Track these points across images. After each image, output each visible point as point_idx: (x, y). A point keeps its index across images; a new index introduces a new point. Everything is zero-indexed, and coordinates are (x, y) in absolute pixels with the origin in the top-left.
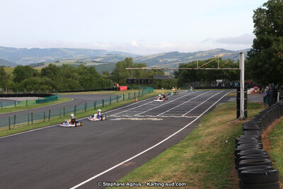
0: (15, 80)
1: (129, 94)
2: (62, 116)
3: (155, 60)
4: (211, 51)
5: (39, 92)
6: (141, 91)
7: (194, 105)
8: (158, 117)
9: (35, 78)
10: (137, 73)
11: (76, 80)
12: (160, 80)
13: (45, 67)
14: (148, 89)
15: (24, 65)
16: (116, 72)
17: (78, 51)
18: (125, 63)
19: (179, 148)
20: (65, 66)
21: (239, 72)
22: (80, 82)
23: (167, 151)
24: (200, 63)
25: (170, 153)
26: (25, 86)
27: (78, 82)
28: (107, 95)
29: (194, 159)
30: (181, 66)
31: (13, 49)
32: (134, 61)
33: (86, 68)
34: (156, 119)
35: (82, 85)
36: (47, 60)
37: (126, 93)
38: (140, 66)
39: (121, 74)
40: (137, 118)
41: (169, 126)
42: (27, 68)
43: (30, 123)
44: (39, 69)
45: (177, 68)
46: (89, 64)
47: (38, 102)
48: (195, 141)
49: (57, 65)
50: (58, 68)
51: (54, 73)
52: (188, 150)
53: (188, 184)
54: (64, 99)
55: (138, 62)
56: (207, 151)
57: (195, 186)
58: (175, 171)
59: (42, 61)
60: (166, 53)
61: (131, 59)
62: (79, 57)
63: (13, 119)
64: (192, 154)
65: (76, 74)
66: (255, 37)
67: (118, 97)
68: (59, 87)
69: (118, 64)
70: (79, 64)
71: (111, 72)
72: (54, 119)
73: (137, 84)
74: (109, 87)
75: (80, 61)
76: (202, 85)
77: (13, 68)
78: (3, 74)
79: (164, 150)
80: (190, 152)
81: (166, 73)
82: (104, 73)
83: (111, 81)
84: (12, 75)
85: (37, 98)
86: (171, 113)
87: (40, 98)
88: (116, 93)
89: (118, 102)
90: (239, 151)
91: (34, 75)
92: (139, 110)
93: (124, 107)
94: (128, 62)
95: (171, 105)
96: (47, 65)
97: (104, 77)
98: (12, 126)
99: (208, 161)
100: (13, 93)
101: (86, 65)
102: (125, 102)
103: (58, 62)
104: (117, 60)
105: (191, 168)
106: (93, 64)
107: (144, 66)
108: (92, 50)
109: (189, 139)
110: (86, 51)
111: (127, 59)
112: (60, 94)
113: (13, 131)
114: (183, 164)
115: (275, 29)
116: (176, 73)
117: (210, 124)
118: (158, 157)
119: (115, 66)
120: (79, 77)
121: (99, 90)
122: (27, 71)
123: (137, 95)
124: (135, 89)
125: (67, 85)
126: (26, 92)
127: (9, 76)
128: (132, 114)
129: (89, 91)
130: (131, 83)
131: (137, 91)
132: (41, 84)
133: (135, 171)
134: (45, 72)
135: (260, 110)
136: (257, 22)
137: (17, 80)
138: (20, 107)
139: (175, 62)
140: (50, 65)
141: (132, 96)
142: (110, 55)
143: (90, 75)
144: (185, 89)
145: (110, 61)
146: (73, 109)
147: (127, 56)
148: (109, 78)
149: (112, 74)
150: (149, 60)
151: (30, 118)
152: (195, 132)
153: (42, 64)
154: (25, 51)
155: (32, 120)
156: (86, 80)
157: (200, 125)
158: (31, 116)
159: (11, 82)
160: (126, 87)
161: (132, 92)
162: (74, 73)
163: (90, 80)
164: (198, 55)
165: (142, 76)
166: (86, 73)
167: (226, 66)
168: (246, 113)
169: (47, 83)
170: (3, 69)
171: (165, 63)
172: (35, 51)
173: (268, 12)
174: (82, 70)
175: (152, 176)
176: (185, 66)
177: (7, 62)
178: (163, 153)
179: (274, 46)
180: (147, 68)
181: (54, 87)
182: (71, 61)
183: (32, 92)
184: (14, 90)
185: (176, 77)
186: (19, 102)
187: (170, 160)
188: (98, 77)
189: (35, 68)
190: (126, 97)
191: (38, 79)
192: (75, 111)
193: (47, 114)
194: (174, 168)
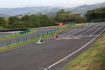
0: (9, 24)
1: (64, 27)
2: (32, 39)
3: (76, 9)
4: (103, 3)
5: (21, 28)
6: (69, 25)
7: (95, 30)
8: (78, 37)
9: (19, 22)
10: (67, 16)
11: (38, 21)
12: (78, 19)
13: (23, 16)
14: (73, 24)
15: (13, 16)
16: (57, 17)
17: (38, 8)
18: (61, 12)
19: (89, 51)
20: (32, 15)
22: (40, 22)
23: (83, 53)
24: (97, 10)
25: (85, 54)
26: (14, 26)
27: (39, 22)
28: (53, 28)
29: (96, 56)
30: (88, 12)
31: (7, 9)
32: (65, 11)
33: (42, 16)
34: (77, 38)
35: (41, 24)
36: (24, 13)
37: (62, 26)
38: (68, 13)
39: (59, 17)
40: (68, 38)
41: (84, 41)
42: (15, 18)
43: (18, 43)
44: (20, 17)
45: (86, 13)
46: (44, 14)
47: (21, 33)
48: (96, 48)
49: (29, 15)
50: (30, 17)
51: (28, 19)
52: (93, 52)
53: (94, 68)
54: (33, 31)
55: (67, 11)
56: (102, 52)
57: (97, 69)
58: (87, 62)
59: (21, 14)
60: (81, 6)
61: (64, 10)
62: (39, 10)
63: (9, 42)
64: (96, 54)
67: (58, 29)
68: (30, 25)
69: (58, 13)
70: (39, 14)
71: (54, 17)
72: (29, 41)
73: (67, 22)
74: (54, 24)
75: (39, 13)
76: (99, 20)
77: (8, 18)
78: (4, 21)
79: (82, 53)
80: (94, 53)
81: (81, 16)
82: (51, 17)
83: (55, 21)
84: (8, 21)
85: (20, 31)
86: (84, 34)
87: (22, 31)
88: (58, 27)
89: (58, 31)
92: (69, 34)
93: (61, 33)
95: (84, 31)
96: (24, 15)
97: (51, 20)
98: (9, 46)
99: (103, 57)
100: (9, 30)
101: (43, 14)
102: (62, 31)
103: (29, 13)
104: (57, 11)
105: (95, 61)
106: (46, 13)
107: (70, 13)
108: (44, 7)
109: (93, 47)
110: (42, 7)
111: (62, 10)
112: (31, 29)
113: (10, 48)
114: (91, 59)
116: (86, 15)
117: (104, 39)
118: (79, 56)
119: (56, 14)
120: (40, 20)
121: (49, 26)
122: (15, 19)
123: (67, 27)
124: (66, 24)
125: (34, 24)
126: (15, 29)
127: (6, 22)
128: (66, 36)
129: (45, 26)
130: (64, 22)
131: (67, 25)
132: (22, 24)
133: (68, 63)
134: (23, 19)
137: (10, 23)
138: (12, 36)
139: (85, 10)
140: (25, 15)
141: (65, 27)
142: (54, 9)
143: (44, 19)
144: (91, 23)
145: (54, 12)
146: (37, 36)
147: (62, 9)
148: (54, 20)
149: (55, 18)
150: (72, 9)
151: (17, 41)
152: (96, 43)
153: (22, 15)
154: (13, 10)
155: (18, 42)
156: (43, 21)
157: (99, 39)
158: (18, 40)
159: (7, 25)
160: (62, 24)
161: (65, 25)
162: (37, 19)
163: (45, 21)
165: (69, 18)
166: (42, 18)
169: (24, 24)
170: (3, 19)
171: (81, 10)
172: (18, 9)
174: (40, 17)
175: (76, 66)
176: (90, 11)
177: (5, 15)
178: (81, 54)
180: (71, 14)
181: (28, 26)
182: (35, 13)
183: (18, 29)
184: (9, 28)
185: (86, 17)
186: (12, 34)
187: (85, 57)
188: (48, 19)
189: (18, 17)
190: (62, 28)
191: (20, 22)
192: (38, 36)
193: (25, 38)
194: (87, 61)
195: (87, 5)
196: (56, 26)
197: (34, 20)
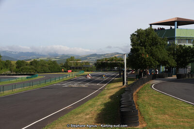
3: (86, 58)
5: (28, 73)
6: (78, 73)
8: (85, 85)
9: (27, 66)
10: (77, 64)
12: (88, 67)
14: (82, 72)
16: (66, 63)
19: (94, 100)
20: (41, 61)
21: (124, 63)
25: (90, 102)
26: (22, 70)
27: (48, 68)
28: (61, 74)
29: (101, 105)
31: (16, 52)
33: (52, 61)
35: (50, 70)
36: (33, 58)
37: (71, 74)
39: (69, 64)
40: (75, 85)
41: (91, 89)
42: (23, 62)
43: (23, 88)
44: (29, 62)
47: (27, 78)
48: (103, 97)
50: (38, 61)
51: (36, 64)
52: (99, 101)
54: (39, 77)
55: (77, 59)
56: (107, 101)
59: (30, 58)
60: (91, 55)
61: (74, 57)
62: (49, 56)
63: (14, 86)
64: (101, 103)
65: (47, 65)
66: (131, 47)
67: (66, 76)
68: (38, 71)
69: (67, 60)
70: (49, 60)
71: (64, 63)
72: (35, 86)
75: (49, 58)
76: (108, 70)
77: (16, 61)
78: (11, 64)
81: (91, 64)
82: (61, 64)
84: (15, 65)
85: (27, 76)
87: (29, 76)
88: (66, 73)
89: (66, 78)
90: (121, 101)
94: (72, 58)
96: (32, 60)
97: (60, 66)
98: (14, 90)
100: (15, 74)
102: (70, 78)
103: (38, 58)
104: (67, 58)
105: (99, 109)
106: (55, 60)
109: (100, 95)
111: (71, 57)
112: (38, 74)
113: (14, 92)
114: (96, 107)
115: (141, 43)
116: (95, 64)
117: (110, 88)
118: (84, 104)
123: (76, 75)
124: (75, 71)
125: (42, 70)
126: (22, 73)
128: (73, 84)
129: (53, 72)
130: (73, 69)
131: (76, 73)
132: (30, 69)
133: (72, 111)
134: (31, 64)
135: (134, 81)
136: (132, 40)
137: (17, 67)
138: (18, 81)
140: (34, 60)
141: (74, 75)
142: (64, 55)
145: (64, 58)
148: (63, 66)
150: (82, 57)
151: (23, 86)
152: (103, 92)
153: (30, 60)
154: (22, 53)
157: (106, 88)
160: (71, 71)
161: (74, 73)
163: (53, 67)
164: (106, 55)
166: (52, 64)
167: (119, 61)
168: (127, 83)
169: (32, 69)
170: (11, 62)
173: (137, 35)
174: (50, 63)
175: (80, 113)
176: (100, 61)
177: (13, 59)
178: (87, 102)
179: (140, 51)
180: (80, 61)
181: (36, 71)
183: (25, 73)
184: (16, 72)
185: (95, 66)
186: (18, 78)
187: (90, 105)
188: (57, 66)
189: (27, 62)
193: (31, 84)
194: (91, 109)
196: (64, 73)
197: (43, 65)
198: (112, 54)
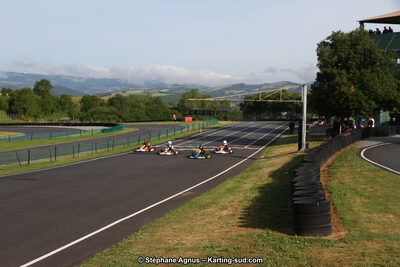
0: (82, 110)
1: (194, 125)
3: (221, 92)
4: (278, 83)
5: (106, 122)
6: (206, 123)
9: (102, 108)
10: (203, 104)
11: (142, 110)
12: (226, 112)
13: (112, 97)
14: (213, 120)
15: (91, 94)
16: (182, 103)
18: (191, 94)
19: (239, 179)
20: (131, 96)
21: (302, 104)
22: (146, 112)
25: (230, 183)
26: (92, 116)
27: (144, 112)
28: (172, 125)
29: (252, 189)
30: (247, 97)
31: (81, 78)
32: (200, 92)
33: (152, 98)
35: (148, 115)
36: (114, 90)
37: (191, 124)
39: (187, 105)
42: (94, 98)
43: (94, 151)
44: (106, 99)
47: (103, 131)
48: (256, 173)
49: (124, 95)
50: (125, 98)
51: (121, 103)
52: (248, 181)
54: (127, 129)
55: (204, 94)
56: (266, 182)
58: (232, 201)
59: (109, 91)
61: (197, 90)
62: (146, 87)
63: (77, 147)
65: (143, 105)
66: (318, 70)
67: (182, 128)
68: (125, 116)
69: (184, 96)
70: (146, 95)
71: (177, 103)
73: (200, 115)
75: (146, 92)
76: (267, 118)
77: (81, 97)
78: (71, 103)
80: (249, 183)
81: (232, 105)
82: (170, 104)
84: (79, 104)
85: (102, 128)
87: (106, 128)
88: (181, 124)
89: (182, 132)
90: (295, 182)
91: (101, 105)
94: (193, 93)
96: (113, 95)
97: (169, 108)
98: (76, 155)
100: (80, 122)
101: (154, 95)
102: (189, 133)
103: (125, 92)
104: (184, 91)
105: (248, 198)
106: (159, 95)
109: (250, 170)
111: (192, 91)
112: (125, 123)
113: (77, 159)
114: (241, 195)
115: (339, 62)
116: (241, 105)
117: (272, 155)
118: (218, 188)
119: (181, 96)
120: (145, 107)
121: (164, 120)
122: (93, 100)
123: (201, 126)
124: (200, 120)
125: (133, 115)
126: (92, 121)
127: (76, 105)
128: (195, 144)
129: (155, 121)
130: (195, 114)
131: (201, 122)
132: (108, 113)
133: (194, 200)
134: (111, 102)
135: (321, 143)
136: (320, 55)
137: (84, 109)
138: (86, 136)
140: (117, 95)
141: (197, 127)
143: (155, 105)
145: (177, 92)
147: (194, 88)
148: (175, 108)
149: (178, 105)
151: (94, 147)
152: (256, 164)
153: (109, 94)
155: (96, 149)
156: (152, 110)
157: (262, 157)
158: (95, 145)
160: (191, 118)
161: (197, 123)
162: (141, 104)
163: (155, 110)
166: (152, 103)
167: (291, 98)
168: (307, 145)
169: (113, 113)
170: (70, 99)
173: (331, 45)
174: (148, 101)
176: (251, 98)
177: (75, 91)
179: (337, 79)
180: (210, 99)
181: (120, 117)
183: (98, 122)
184: (81, 119)
185: (241, 109)
186: (85, 131)
188: (163, 107)
189: (102, 98)
190: (191, 128)
191: (105, 109)
193: (111, 143)
194: (232, 198)
195: (247, 83)
197: (134, 106)
198: (277, 85)
